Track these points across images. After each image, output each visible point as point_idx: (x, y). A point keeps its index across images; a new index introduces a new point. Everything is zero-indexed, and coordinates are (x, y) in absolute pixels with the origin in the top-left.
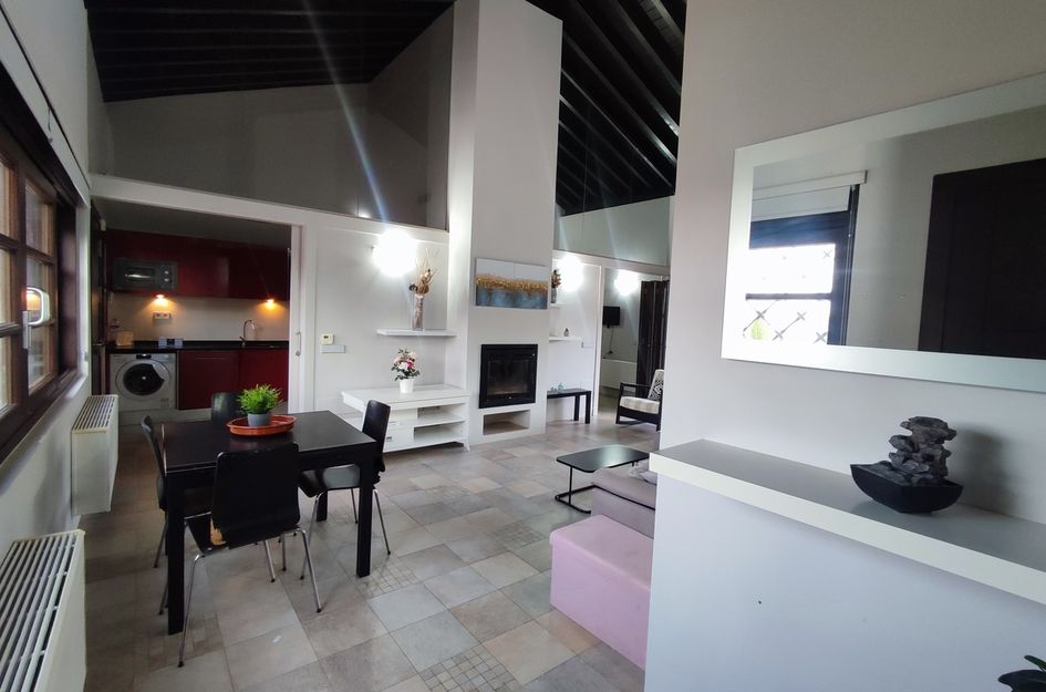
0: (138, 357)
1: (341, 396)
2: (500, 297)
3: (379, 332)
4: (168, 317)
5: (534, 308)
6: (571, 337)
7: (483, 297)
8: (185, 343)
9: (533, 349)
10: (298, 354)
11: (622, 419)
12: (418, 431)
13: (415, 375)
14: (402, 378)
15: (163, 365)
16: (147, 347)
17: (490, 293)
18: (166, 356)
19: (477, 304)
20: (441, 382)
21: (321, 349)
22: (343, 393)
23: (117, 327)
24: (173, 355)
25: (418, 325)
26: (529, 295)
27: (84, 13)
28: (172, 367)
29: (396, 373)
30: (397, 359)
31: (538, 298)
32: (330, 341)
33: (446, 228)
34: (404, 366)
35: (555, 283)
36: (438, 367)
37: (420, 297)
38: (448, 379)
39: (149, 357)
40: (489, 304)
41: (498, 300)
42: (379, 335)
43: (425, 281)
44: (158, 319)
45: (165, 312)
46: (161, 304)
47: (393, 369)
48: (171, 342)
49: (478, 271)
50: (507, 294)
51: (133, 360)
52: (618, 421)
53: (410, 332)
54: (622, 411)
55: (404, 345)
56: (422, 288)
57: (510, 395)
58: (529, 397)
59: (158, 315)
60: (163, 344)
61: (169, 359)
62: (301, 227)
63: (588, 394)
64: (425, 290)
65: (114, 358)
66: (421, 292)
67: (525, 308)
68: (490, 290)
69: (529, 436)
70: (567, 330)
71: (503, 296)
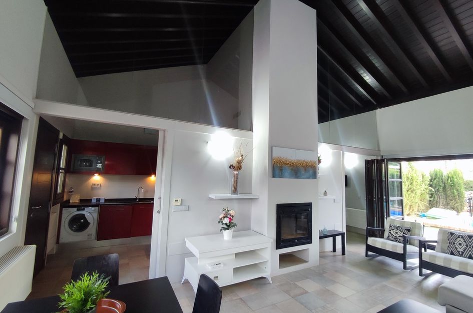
0: (78, 210)
1: (184, 243)
2: (287, 172)
3: (211, 196)
4: (99, 186)
5: (308, 178)
6: (329, 196)
7: (277, 172)
8: (106, 200)
9: (308, 206)
10: (159, 212)
11: (370, 253)
12: (236, 270)
13: (234, 226)
14: (225, 229)
15: (91, 214)
16: (85, 203)
17: (281, 169)
18: (93, 209)
19: (274, 177)
20: (249, 229)
21: (172, 209)
22: (186, 240)
23: (72, 192)
24: (97, 208)
25: (235, 190)
26: (305, 170)
27: (46, 8)
28: (96, 215)
29: (221, 226)
30: (222, 216)
31: (311, 172)
32: (179, 203)
33: (251, 130)
34: (226, 221)
35: (319, 162)
36: (247, 218)
37: (236, 172)
38: (254, 226)
39: (84, 210)
40: (281, 176)
41: (287, 174)
42: (211, 199)
43: (239, 162)
44: (94, 187)
45: (99, 183)
46: (97, 179)
47: (219, 222)
48: (98, 200)
49: (274, 156)
50: (292, 170)
51: (74, 212)
52: (367, 255)
53: (230, 195)
54: (369, 248)
55: (225, 205)
56: (237, 167)
57: (295, 239)
58: (308, 239)
59: (94, 185)
60: (94, 201)
61: (95, 210)
62: (164, 131)
63: (342, 235)
64: (239, 168)
65: (64, 210)
66: (237, 170)
67: (304, 178)
68: (281, 167)
69: (309, 268)
70: (325, 192)
71: (289, 171)
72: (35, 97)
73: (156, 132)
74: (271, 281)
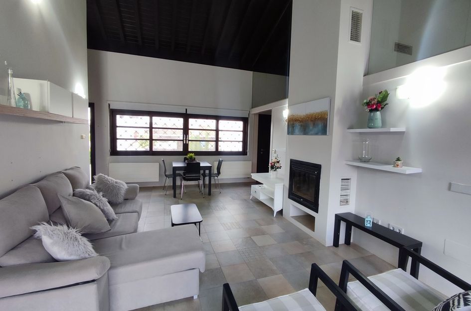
5: (317, 134)
7: (290, 129)
17: (293, 127)
19: (288, 134)
26: (314, 124)
31: (320, 126)
40: (293, 133)
58: (313, 206)
67: (312, 135)
69: (312, 238)
70: (398, 159)
71: (299, 127)
72: (251, 107)
73: (271, 111)
74: (275, 216)
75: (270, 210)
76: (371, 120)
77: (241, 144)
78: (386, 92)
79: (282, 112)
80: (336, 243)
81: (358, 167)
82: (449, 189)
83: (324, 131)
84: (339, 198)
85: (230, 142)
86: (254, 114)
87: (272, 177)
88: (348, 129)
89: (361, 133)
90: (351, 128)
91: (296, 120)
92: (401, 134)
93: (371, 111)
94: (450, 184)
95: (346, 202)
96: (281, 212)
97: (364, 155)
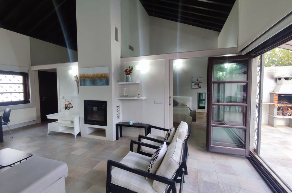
2: (88, 82)
5: (102, 85)
9: (105, 103)
17: (84, 81)
19: (80, 85)
26: (100, 80)
32: (62, 98)
40: (85, 85)
50: (91, 80)
57: (96, 121)
58: (105, 123)
67: (99, 85)
68: (85, 79)
69: (105, 140)
70: (139, 94)
71: (89, 81)
72: (30, 65)
73: (55, 69)
74: (76, 137)
75: (71, 135)
76: (127, 78)
77: (22, 94)
78: (132, 67)
79: (68, 71)
80: (117, 138)
81: (122, 100)
82: (155, 103)
83: (107, 83)
84: (116, 116)
85: (18, 93)
86: (34, 70)
87: (67, 114)
88: (117, 82)
89: (121, 84)
90: (118, 82)
91: (87, 77)
92: (138, 84)
93: (127, 74)
94: (155, 101)
95: (118, 117)
96: (79, 135)
97: (125, 94)
